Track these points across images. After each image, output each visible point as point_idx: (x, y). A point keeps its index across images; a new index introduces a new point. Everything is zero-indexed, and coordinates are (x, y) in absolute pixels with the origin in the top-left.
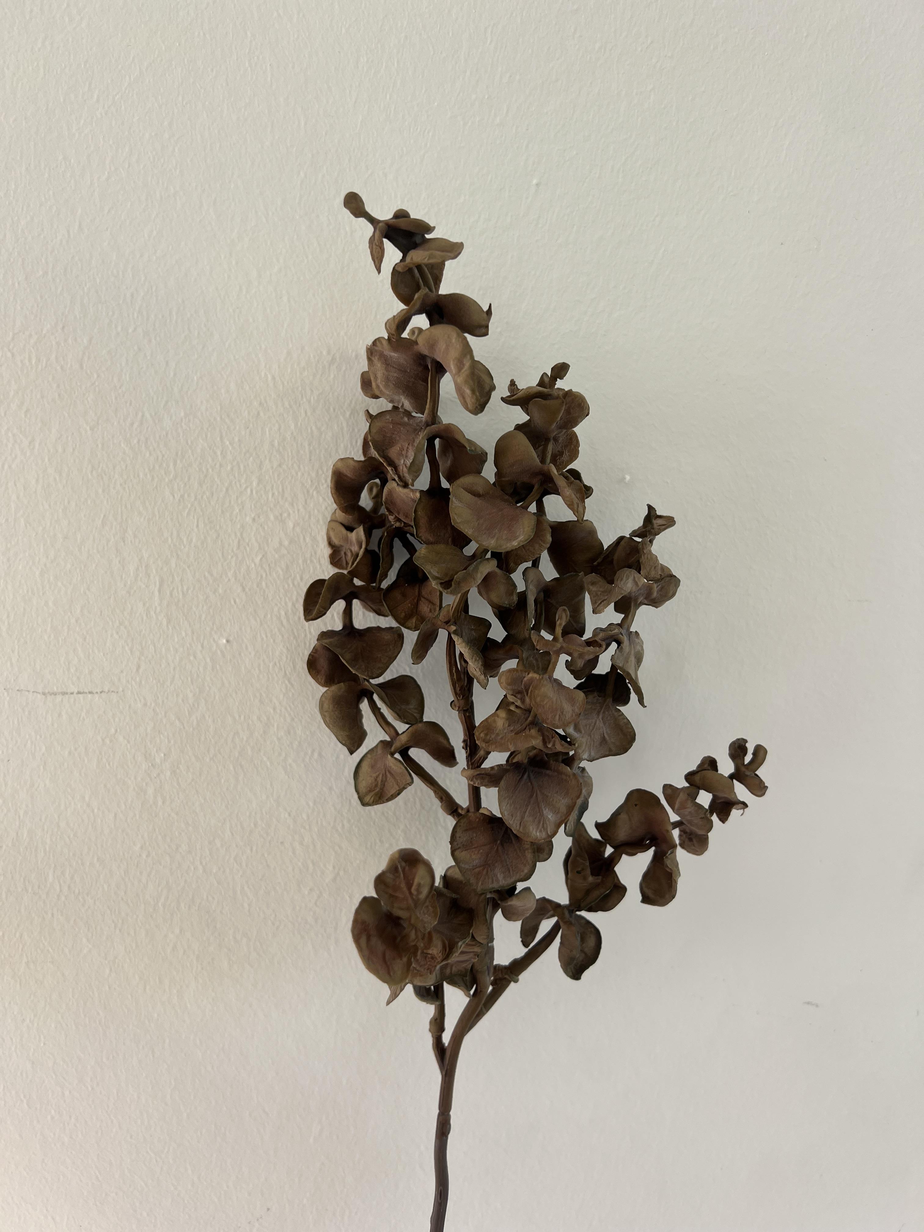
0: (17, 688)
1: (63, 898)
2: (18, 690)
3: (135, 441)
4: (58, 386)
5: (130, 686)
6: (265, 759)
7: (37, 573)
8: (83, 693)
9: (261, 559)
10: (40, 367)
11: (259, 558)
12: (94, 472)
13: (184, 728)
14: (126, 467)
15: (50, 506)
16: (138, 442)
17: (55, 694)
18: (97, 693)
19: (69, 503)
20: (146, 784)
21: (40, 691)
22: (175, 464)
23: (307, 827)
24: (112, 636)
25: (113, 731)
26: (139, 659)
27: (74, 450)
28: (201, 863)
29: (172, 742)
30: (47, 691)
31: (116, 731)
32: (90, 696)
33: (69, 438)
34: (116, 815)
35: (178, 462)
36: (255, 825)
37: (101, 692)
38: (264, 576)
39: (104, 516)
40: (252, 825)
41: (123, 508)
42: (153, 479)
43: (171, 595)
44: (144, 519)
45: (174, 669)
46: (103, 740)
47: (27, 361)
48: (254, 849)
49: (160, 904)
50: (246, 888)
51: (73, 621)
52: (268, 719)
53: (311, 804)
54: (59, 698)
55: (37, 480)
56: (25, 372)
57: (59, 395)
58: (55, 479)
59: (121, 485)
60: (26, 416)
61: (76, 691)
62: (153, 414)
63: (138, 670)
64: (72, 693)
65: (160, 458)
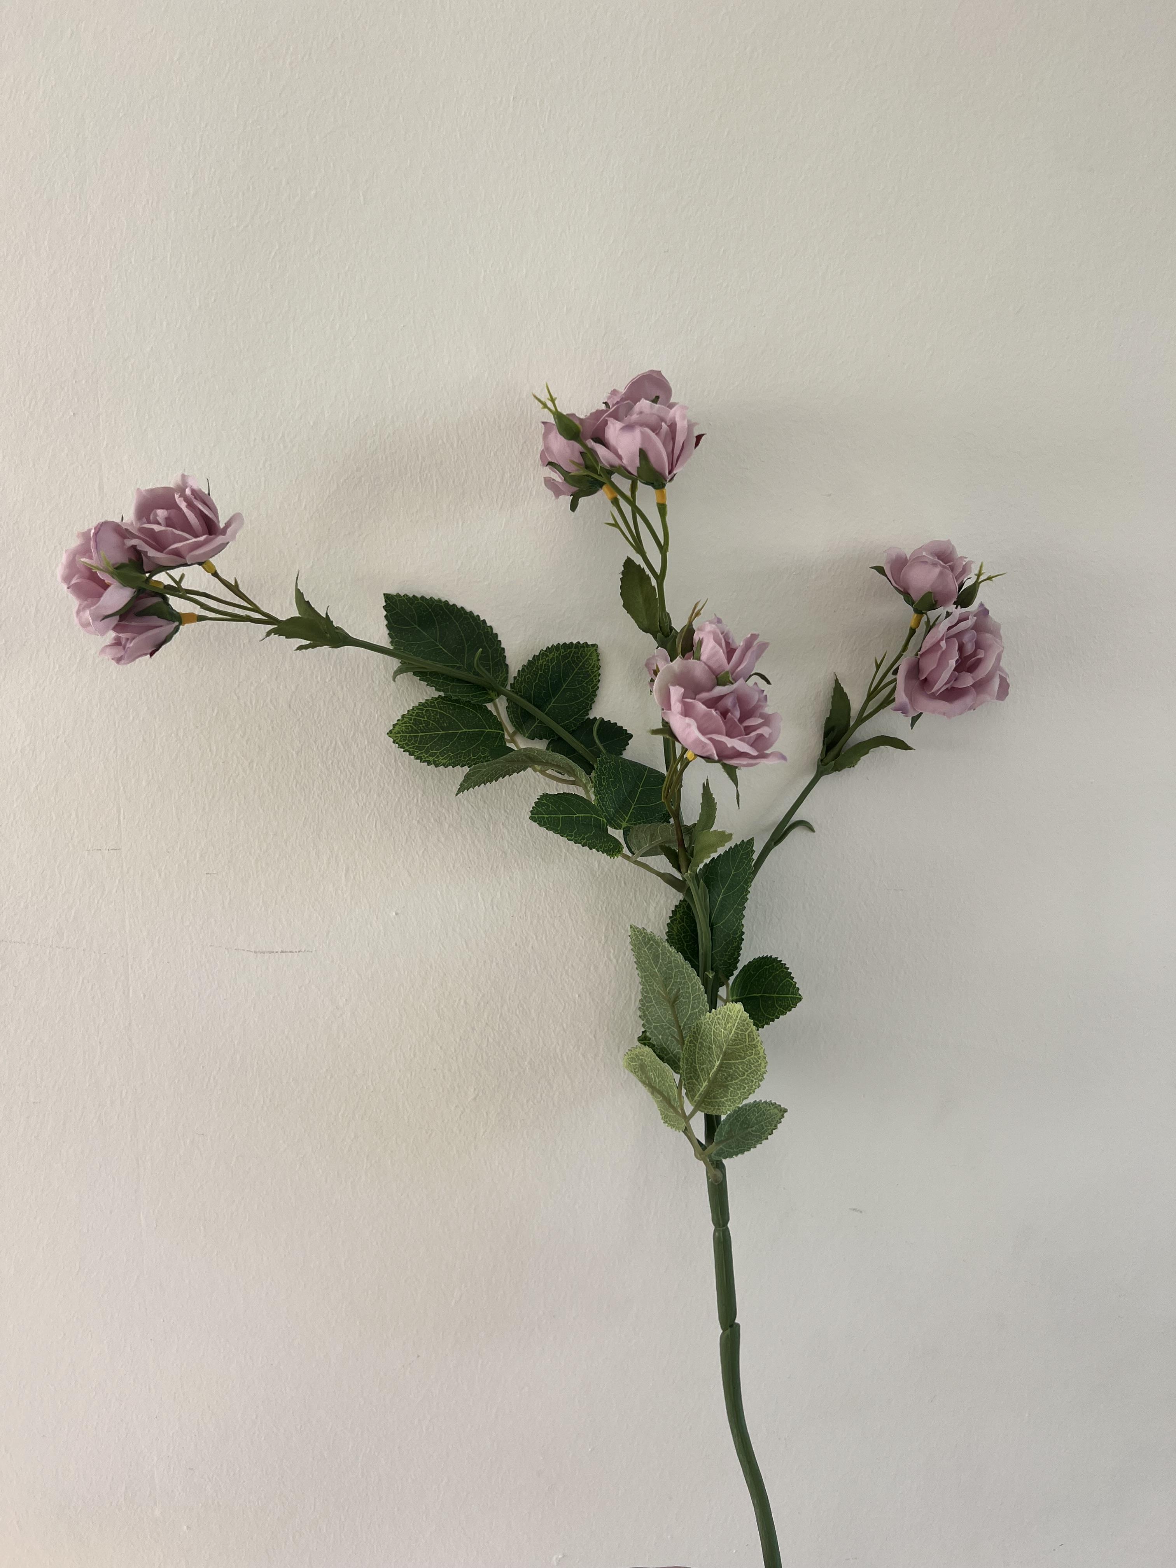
0: (236, 948)
1: (265, 1109)
2: (236, 949)
3: (330, 763)
4: (272, 721)
5: (321, 947)
6: (423, 1004)
7: (253, 861)
8: (286, 952)
9: (423, 852)
10: (258, 707)
11: (422, 851)
12: (298, 786)
13: (362, 980)
14: (323, 781)
15: (263, 811)
16: (332, 763)
17: (264, 953)
18: (296, 952)
19: (278, 809)
20: (332, 1022)
21: (253, 950)
22: (360, 779)
23: (455, 1058)
24: (308, 908)
25: (307, 981)
26: (329, 927)
27: (283, 769)
28: (372, 1084)
29: (352, 991)
30: (257, 950)
31: (310, 982)
32: (290, 954)
33: (280, 760)
34: (308, 1045)
35: (362, 778)
36: (415, 1056)
37: (299, 952)
38: (425, 864)
39: (305, 818)
40: (412, 1056)
41: (320, 812)
42: (343, 791)
43: (354, 878)
44: (335, 821)
45: (355, 934)
46: (299, 988)
47: (249, 704)
48: (413, 1074)
49: (340, 1114)
50: (406, 1104)
51: (280, 897)
52: (426, 973)
53: (458, 1040)
54: (267, 955)
55: (255, 792)
56: (247, 710)
57: (272, 728)
58: (268, 791)
59: (318, 796)
60: (247, 744)
61: (280, 951)
62: (344, 743)
63: (328, 935)
64: (277, 952)
65: (348, 776)
